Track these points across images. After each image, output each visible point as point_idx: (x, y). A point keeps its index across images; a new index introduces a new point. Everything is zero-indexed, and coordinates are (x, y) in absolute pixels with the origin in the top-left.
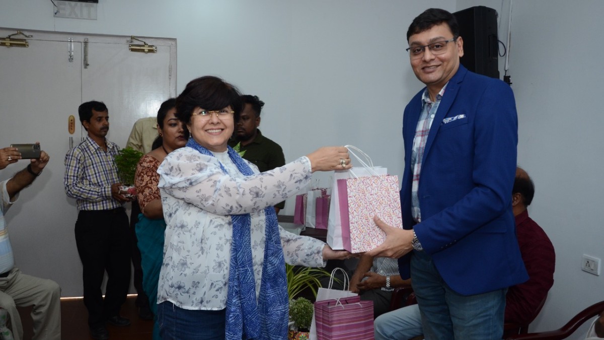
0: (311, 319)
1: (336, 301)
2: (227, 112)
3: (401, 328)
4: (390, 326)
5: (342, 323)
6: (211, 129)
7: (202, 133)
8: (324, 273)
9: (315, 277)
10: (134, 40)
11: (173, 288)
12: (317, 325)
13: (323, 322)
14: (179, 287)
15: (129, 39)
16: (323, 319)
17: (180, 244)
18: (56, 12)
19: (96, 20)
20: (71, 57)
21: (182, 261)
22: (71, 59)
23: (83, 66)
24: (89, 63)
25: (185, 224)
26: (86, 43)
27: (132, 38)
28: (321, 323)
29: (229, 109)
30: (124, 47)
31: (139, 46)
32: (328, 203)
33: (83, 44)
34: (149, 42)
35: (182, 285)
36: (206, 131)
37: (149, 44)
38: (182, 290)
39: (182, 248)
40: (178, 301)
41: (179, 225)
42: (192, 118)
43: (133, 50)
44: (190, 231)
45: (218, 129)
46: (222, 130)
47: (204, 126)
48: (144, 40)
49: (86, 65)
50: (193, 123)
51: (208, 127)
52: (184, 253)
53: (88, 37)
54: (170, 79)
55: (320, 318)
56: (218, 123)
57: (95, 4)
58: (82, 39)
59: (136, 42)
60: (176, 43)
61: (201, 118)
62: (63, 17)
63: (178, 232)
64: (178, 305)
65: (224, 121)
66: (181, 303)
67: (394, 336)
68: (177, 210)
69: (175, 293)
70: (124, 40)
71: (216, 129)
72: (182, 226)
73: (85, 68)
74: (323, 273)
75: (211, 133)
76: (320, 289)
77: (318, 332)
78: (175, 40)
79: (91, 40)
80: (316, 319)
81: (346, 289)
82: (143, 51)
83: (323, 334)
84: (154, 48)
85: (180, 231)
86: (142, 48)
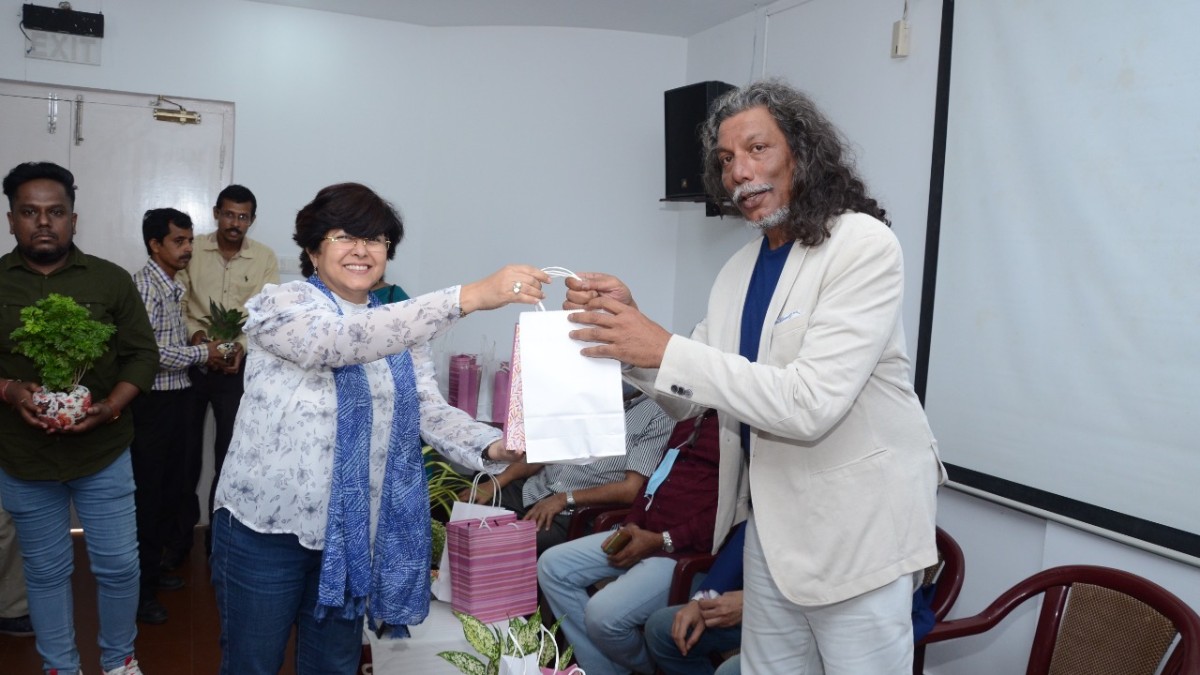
0: (442, 551)
1: (480, 522)
2: (379, 241)
3: (581, 567)
4: (565, 564)
5: (489, 553)
6: (352, 264)
7: (338, 268)
8: (465, 483)
9: (451, 489)
10: (163, 103)
11: (236, 490)
12: (451, 558)
13: (459, 552)
14: (245, 490)
15: (155, 100)
16: (460, 547)
17: (254, 425)
18: (28, 48)
19: (99, 65)
20: (52, 125)
21: (253, 451)
22: (52, 127)
23: (73, 141)
24: (83, 136)
25: (264, 395)
26: (79, 103)
27: (161, 98)
28: (457, 554)
29: (382, 238)
30: (147, 113)
31: (169, 112)
32: (478, 378)
33: (74, 105)
34: (189, 106)
35: (249, 486)
36: (345, 266)
37: (188, 109)
38: (248, 495)
39: (255, 430)
40: (239, 511)
41: (255, 395)
42: (323, 244)
43: (160, 118)
44: (267, 408)
45: (364, 265)
46: (369, 267)
47: (342, 259)
48: (180, 102)
49: (79, 140)
50: (325, 252)
51: (348, 260)
52: (257, 440)
53: (83, 93)
54: (222, 168)
55: (455, 546)
56: (365, 256)
57: (98, 40)
58: (73, 95)
59: (165, 106)
60: (234, 111)
61: (337, 245)
62: (42, 57)
63: (253, 405)
64: (237, 516)
65: (374, 255)
66: (243, 514)
67: (571, 578)
68: (259, 372)
69: (237, 497)
70: (146, 101)
71: (360, 265)
72: (259, 398)
73: (77, 144)
74: (462, 483)
75: (352, 271)
76: (457, 504)
77: (452, 568)
78: (232, 104)
79: (87, 97)
80: (449, 549)
81: (496, 505)
82: (177, 120)
83: (460, 570)
84: (195, 117)
85: (255, 404)
86: (176, 115)
